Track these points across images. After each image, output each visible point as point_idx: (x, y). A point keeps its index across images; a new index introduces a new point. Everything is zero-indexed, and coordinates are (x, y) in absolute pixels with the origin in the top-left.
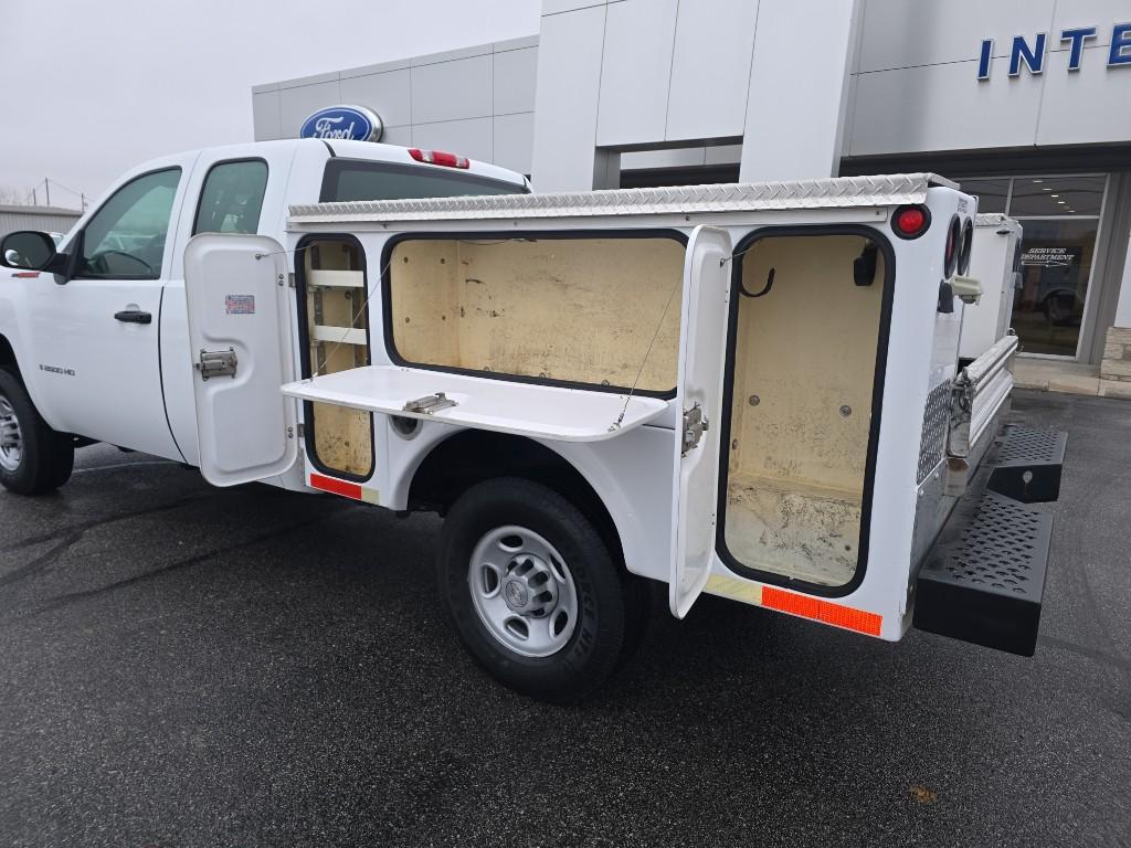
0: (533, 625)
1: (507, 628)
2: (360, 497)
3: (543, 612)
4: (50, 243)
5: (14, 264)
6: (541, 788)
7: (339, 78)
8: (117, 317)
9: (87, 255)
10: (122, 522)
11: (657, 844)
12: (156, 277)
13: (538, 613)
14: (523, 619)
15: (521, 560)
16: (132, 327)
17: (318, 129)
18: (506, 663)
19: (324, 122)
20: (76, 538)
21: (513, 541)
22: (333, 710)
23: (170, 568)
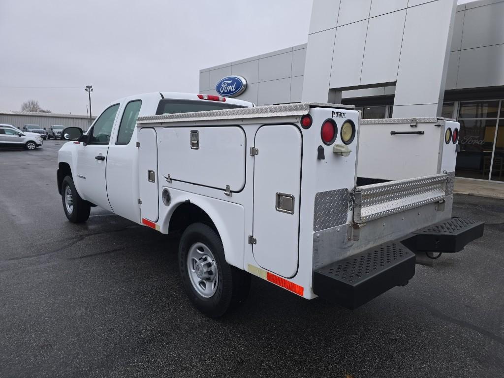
0: (207, 284)
1: (200, 285)
2: (155, 228)
3: (210, 280)
4: (81, 131)
5: (67, 139)
6: (188, 348)
7: (232, 65)
8: (96, 158)
9: (94, 136)
10: (100, 235)
11: (220, 376)
12: (108, 144)
13: (208, 279)
14: (205, 281)
15: (204, 257)
16: (100, 161)
17: (222, 86)
18: (197, 299)
19: (225, 83)
20: (82, 239)
21: (201, 249)
22: (130, 309)
23: (106, 253)
